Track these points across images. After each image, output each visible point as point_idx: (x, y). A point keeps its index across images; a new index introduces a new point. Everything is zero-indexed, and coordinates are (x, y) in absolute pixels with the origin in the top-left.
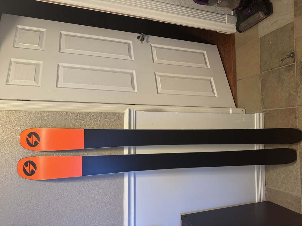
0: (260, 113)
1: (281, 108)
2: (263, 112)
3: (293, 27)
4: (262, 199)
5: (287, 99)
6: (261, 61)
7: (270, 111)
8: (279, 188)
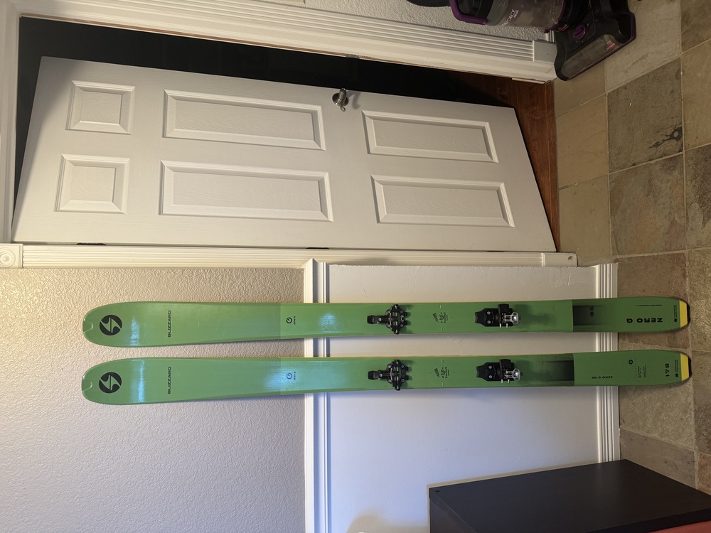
0: (608, 265)
1: (653, 254)
2: (615, 261)
3: (679, 71)
4: (613, 455)
5: (666, 234)
6: (610, 146)
7: (629, 259)
8: (648, 432)
